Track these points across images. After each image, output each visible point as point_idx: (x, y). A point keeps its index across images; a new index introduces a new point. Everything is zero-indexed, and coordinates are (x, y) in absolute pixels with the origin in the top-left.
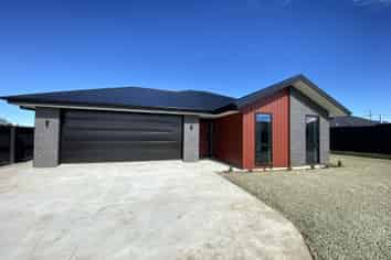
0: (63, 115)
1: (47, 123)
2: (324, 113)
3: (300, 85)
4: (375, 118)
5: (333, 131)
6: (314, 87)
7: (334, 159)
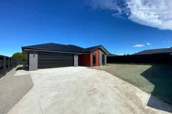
0: (39, 53)
1: (34, 56)
2: (105, 53)
3: (101, 48)
4: (115, 54)
5: (107, 57)
6: (103, 48)
7: (107, 64)
